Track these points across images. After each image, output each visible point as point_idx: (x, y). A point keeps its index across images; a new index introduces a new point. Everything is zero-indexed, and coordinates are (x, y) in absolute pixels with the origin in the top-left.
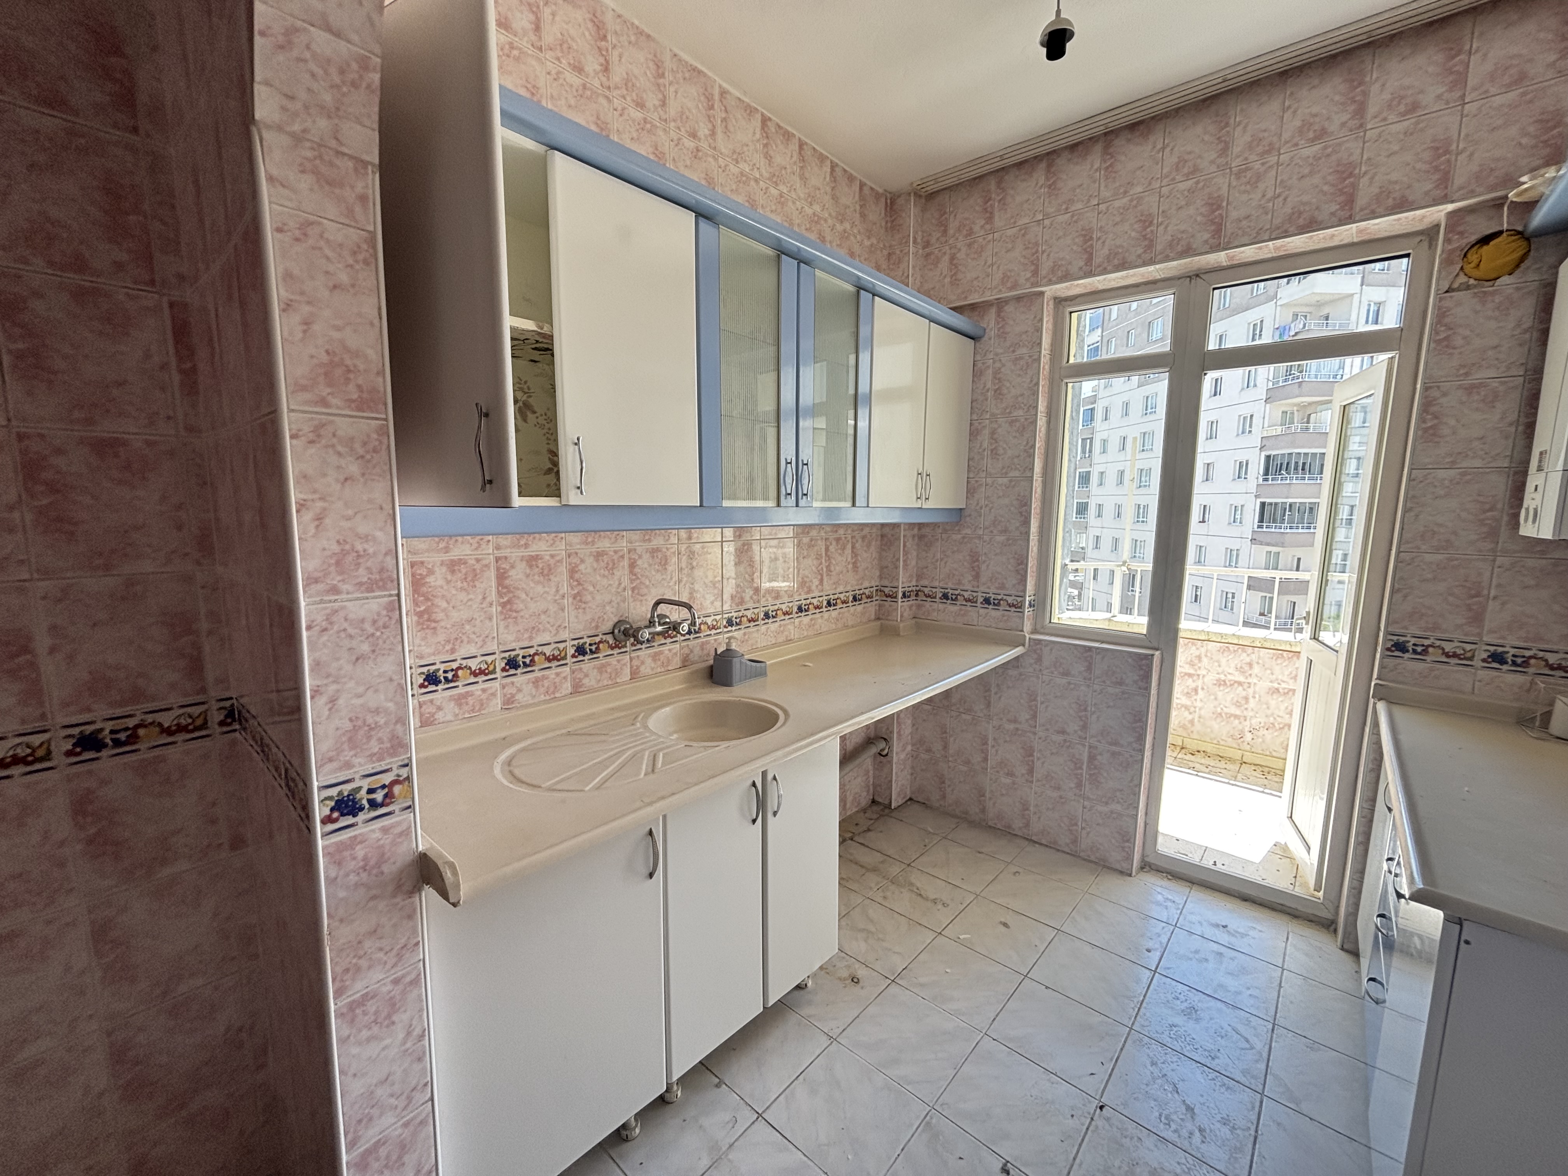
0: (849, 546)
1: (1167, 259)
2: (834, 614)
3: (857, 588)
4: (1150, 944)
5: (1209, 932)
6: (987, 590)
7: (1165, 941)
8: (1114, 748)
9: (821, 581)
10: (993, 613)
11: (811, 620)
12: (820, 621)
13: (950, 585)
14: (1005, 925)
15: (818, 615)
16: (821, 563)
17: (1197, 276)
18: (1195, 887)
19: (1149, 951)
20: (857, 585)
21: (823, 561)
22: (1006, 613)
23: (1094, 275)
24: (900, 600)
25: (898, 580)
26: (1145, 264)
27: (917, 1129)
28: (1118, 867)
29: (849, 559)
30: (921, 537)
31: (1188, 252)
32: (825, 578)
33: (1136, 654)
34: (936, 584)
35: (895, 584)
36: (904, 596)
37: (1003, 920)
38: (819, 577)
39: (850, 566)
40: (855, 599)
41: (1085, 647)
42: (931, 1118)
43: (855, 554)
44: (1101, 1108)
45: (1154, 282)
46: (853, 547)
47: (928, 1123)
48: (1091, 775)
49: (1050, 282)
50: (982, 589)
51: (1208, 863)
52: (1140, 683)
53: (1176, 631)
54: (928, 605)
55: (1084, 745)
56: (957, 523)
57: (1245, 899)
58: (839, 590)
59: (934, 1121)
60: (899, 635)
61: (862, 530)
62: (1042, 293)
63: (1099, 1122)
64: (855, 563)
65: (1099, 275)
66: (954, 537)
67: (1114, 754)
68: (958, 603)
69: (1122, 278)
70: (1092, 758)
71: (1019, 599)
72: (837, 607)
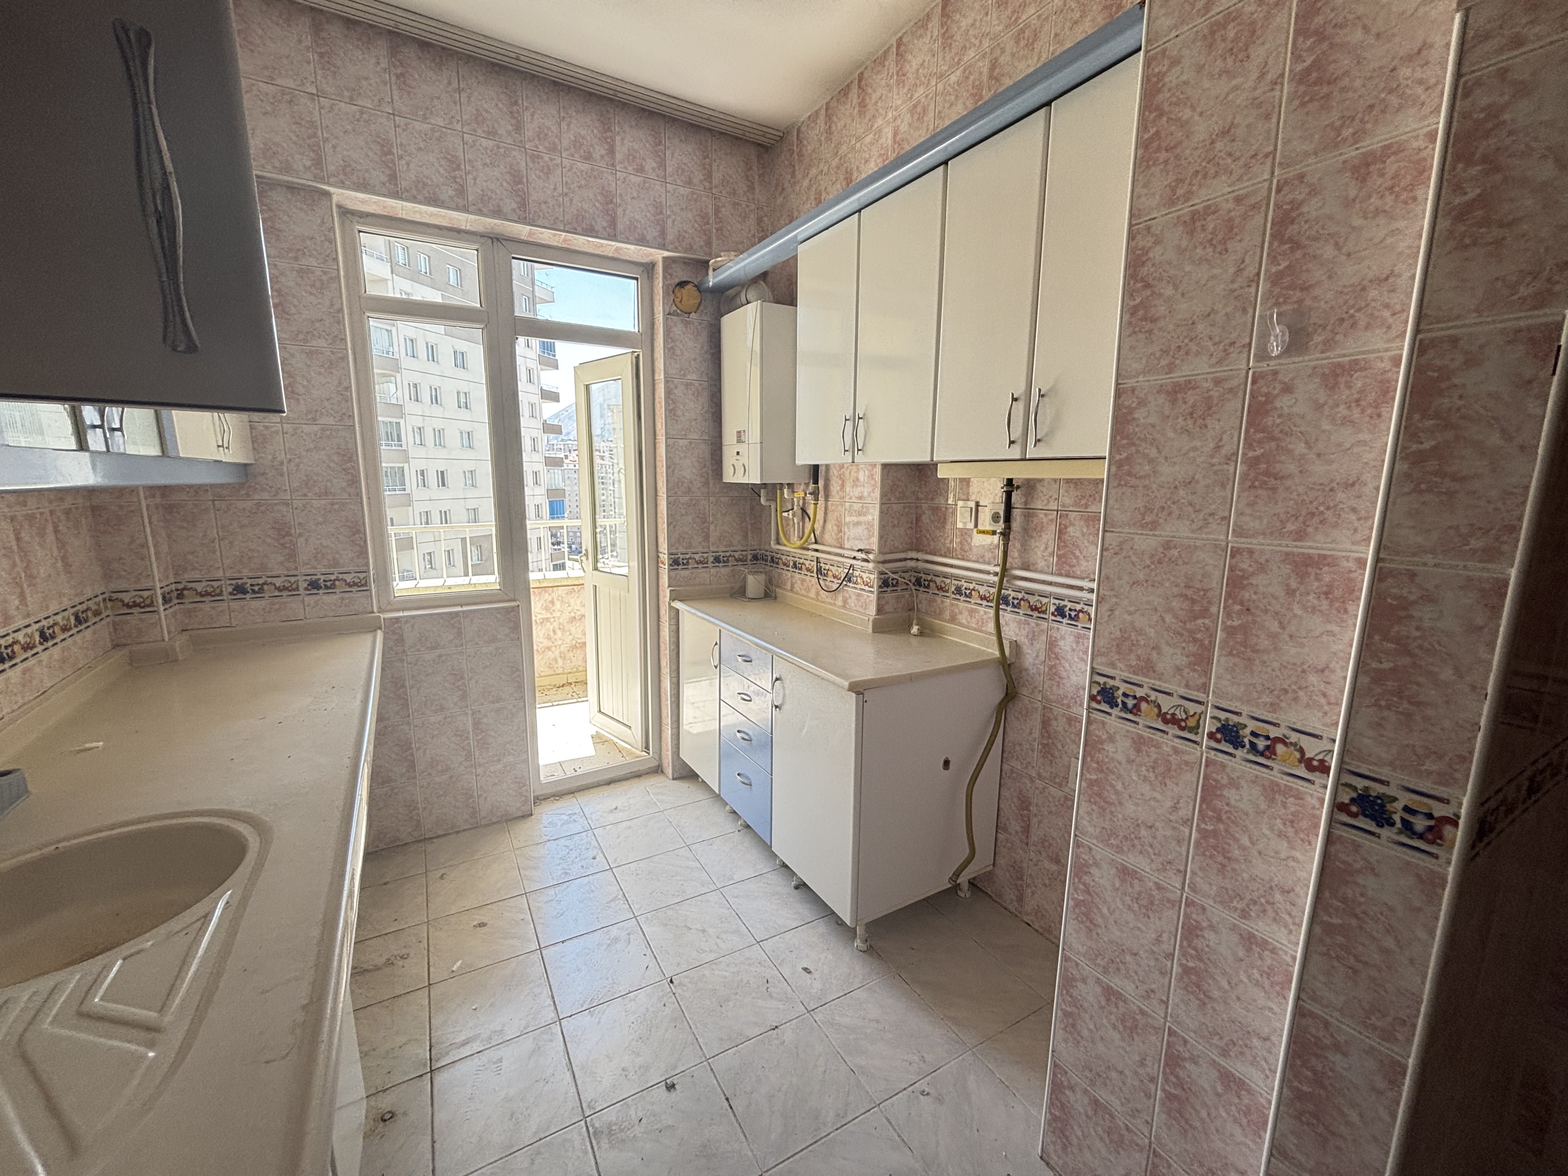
0: (50, 528)
1: (480, 212)
2: (56, 652)
3: (77, 600)
4: (591, 854)
5: (612, 818)
6: (312, 571)
7: (594, 843)
8: (497, 705)
9: (22, 596)
10: (327, 599)
11: (24, 672)
12: (37, 670)
13: (246, 572)
14: (482, 925)
15: (32, 662)
16: (14, 565)
17: (498, 239)
18: (576, 795)
19: (594, 858)
20: (76, 595)
21: (17, 560)
22: (346, 595)
23: (401, 199)
24: (162, 608)
25: (150, 576)
26: (457, 209)
27: (592, 1148)
28: (520, 814)
29: (56, 553)
30: (170, 509)
31: (497, 213)
32: (27, 592)
33: (503, 608)
34: (220, 574)
35: (149, 584)
36: (166, 601)
37: (475, 923)
38: (18, 590)
39: (59, 564)
40: (79, 621)
41: (450, 613)
42: (593, 1126)
43: (62, 545)
44: (671, 981)
45: (459, 231)
46: (56, 531)
47: (595, 1133)
48: (478, 741)
49: (342, 185)
50: (304, 570)
51: (570, 773)
52: (512, 635)
53: (527, 582)
54: (206, 607)
55: (466, 714)
56: (242, 485)
57: (610, 782)
58: (50, 612)
59: (597, 1125)
60: (176, 660)
61: (62, 500)
62: (328, 194)
63: (678, 991)
64: (64, 558)
65: (406, 200)
66: (241, 505)
67: (498, 711)
68: (266, 595)
69: (432, 215)
70: (476, 724)
71: (362, 575)
72: (57, 640)
